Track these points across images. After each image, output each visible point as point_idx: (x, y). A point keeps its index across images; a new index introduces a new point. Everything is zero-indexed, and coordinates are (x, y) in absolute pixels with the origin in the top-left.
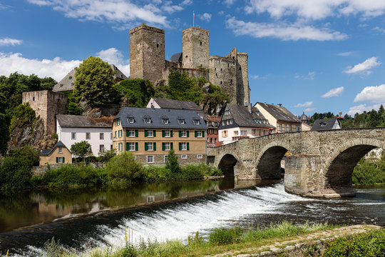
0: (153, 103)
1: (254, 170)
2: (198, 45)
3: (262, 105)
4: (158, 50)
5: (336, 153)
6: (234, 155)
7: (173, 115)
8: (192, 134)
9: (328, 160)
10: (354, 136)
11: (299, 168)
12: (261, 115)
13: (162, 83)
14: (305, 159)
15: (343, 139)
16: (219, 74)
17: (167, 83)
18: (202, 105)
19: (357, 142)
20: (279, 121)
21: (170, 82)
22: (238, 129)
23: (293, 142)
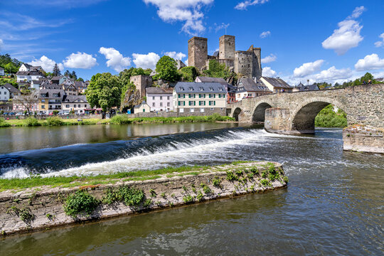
0: (198, 80)
1: (251, 117)
2: (228, 45)
3: (265, 78)
4: (203, 50)
5: (300, 107)
6: (241, 108)
7: (206, 86)
8: (217, 97)
9: (294, 112)
10: (312, 95)
11: (274, 116)
12: (263, 84)
13: (205, 68)
14: (278, 111)
15: (305, 98)
16: (241, 62)
17: (208, 69)
18: (228, 80)
19: (314, 99)
20: (275, 88)
21: (210, 68)
22: (246, 93)
23: (273, 100)
